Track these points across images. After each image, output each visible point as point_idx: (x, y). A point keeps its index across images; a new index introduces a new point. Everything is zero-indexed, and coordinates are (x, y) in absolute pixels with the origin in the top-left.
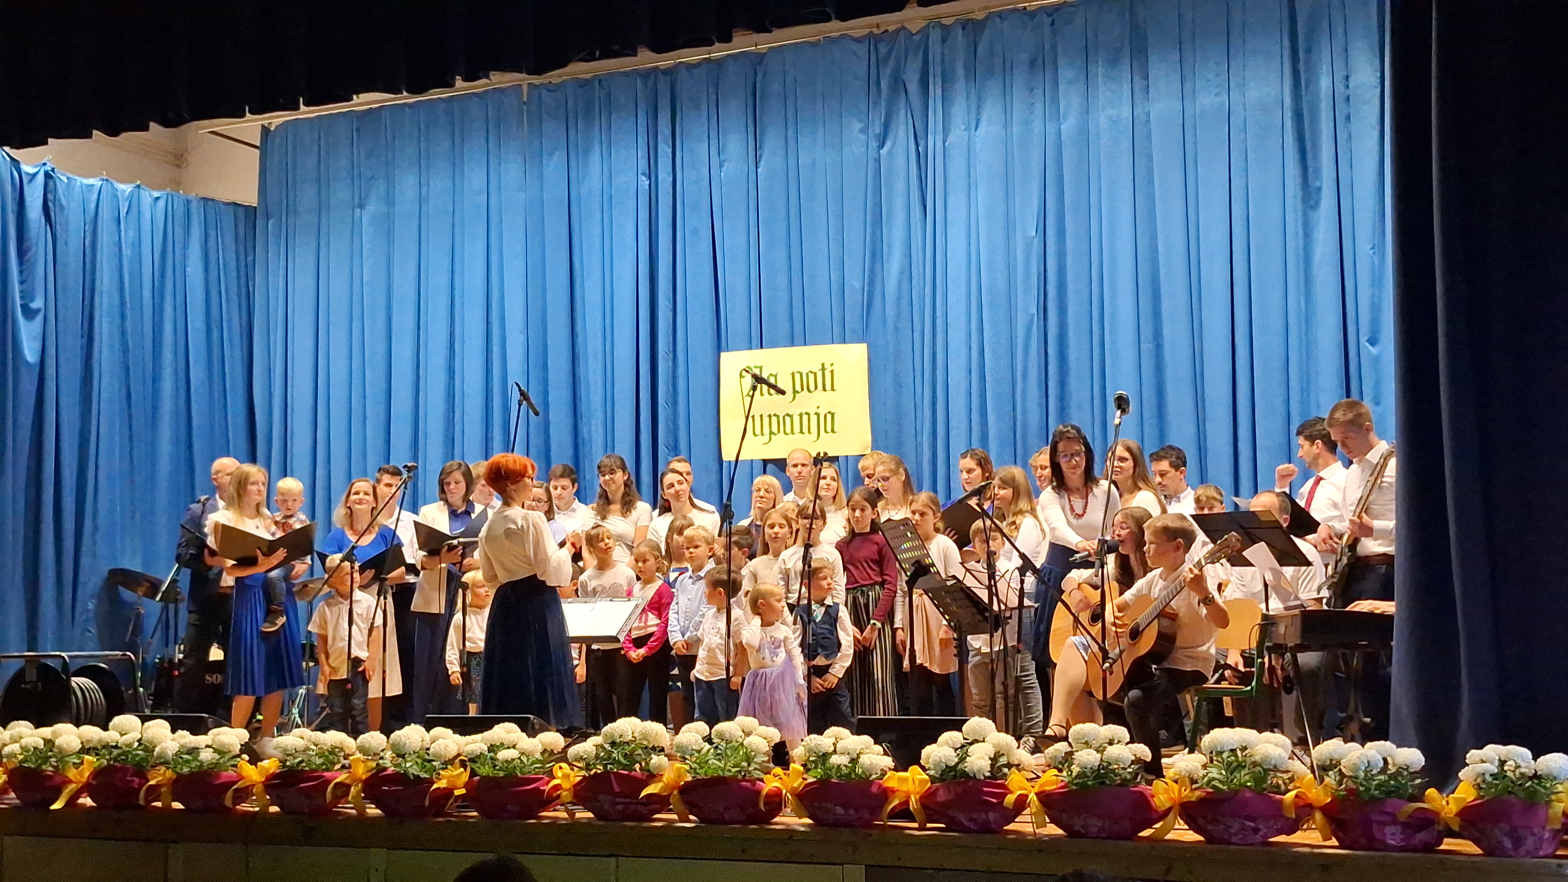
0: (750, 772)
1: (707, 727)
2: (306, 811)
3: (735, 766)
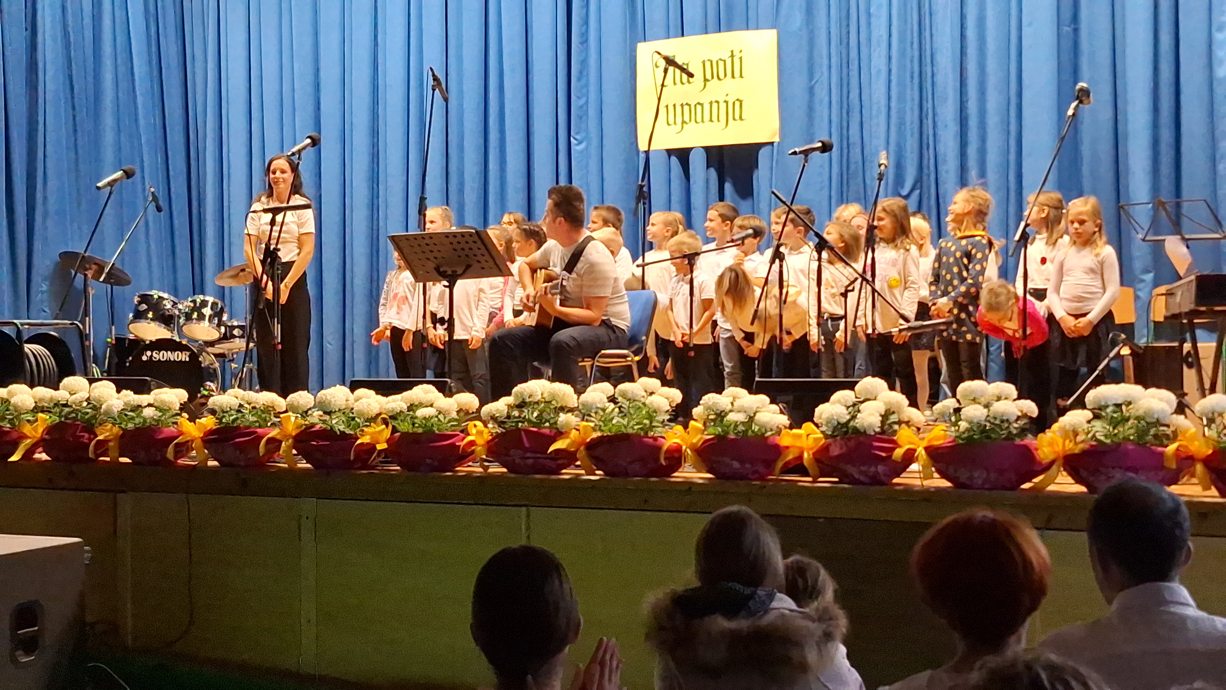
0: (651, 430)
3: (638, 424)
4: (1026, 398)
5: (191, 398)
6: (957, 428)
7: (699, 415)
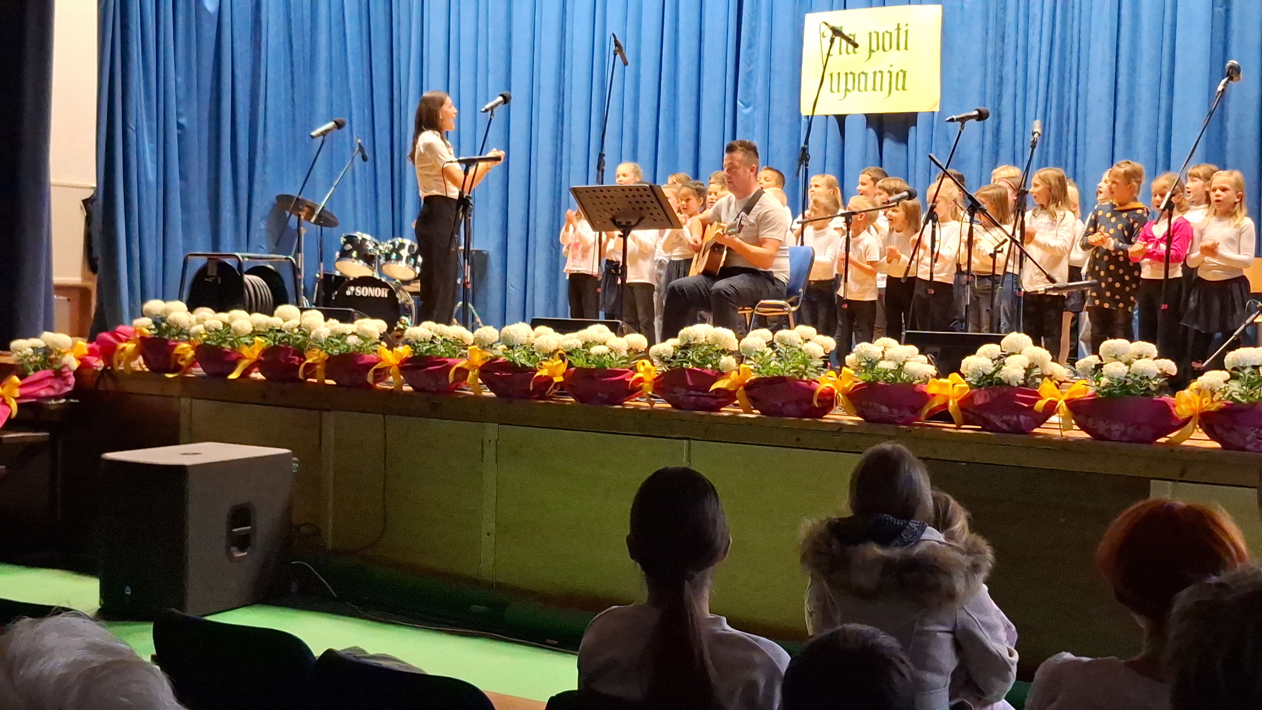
0: (806, 374)
1: (770, 334)
2: (434, 389)
3: (793, 368)
4: (1166, 357)
5: (390, 330)
6: (1098, 383)
7: (851, 362)
